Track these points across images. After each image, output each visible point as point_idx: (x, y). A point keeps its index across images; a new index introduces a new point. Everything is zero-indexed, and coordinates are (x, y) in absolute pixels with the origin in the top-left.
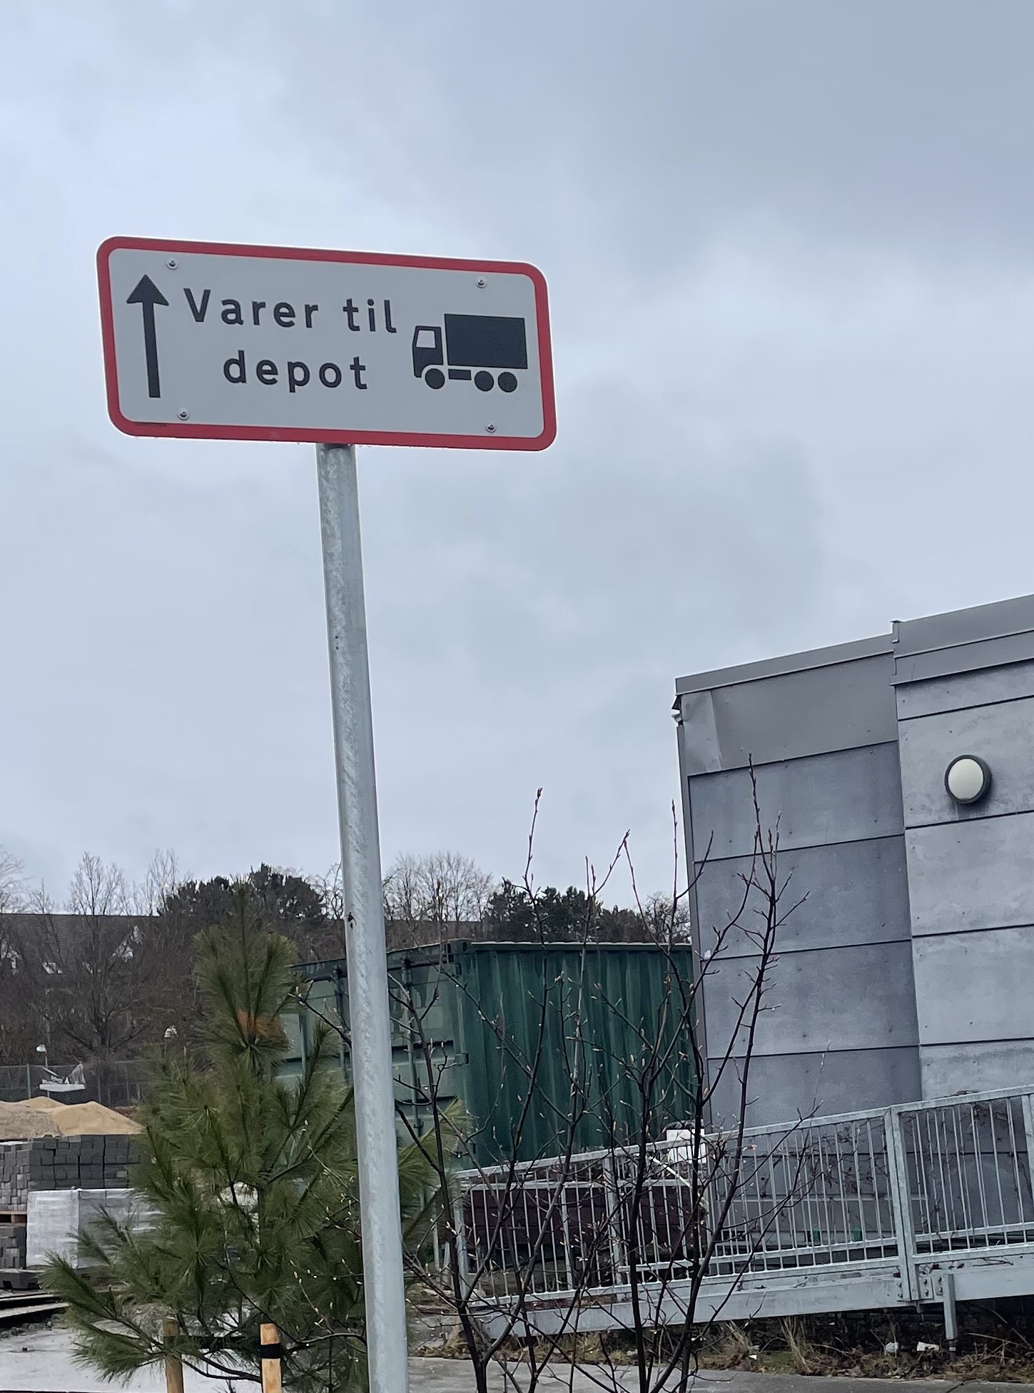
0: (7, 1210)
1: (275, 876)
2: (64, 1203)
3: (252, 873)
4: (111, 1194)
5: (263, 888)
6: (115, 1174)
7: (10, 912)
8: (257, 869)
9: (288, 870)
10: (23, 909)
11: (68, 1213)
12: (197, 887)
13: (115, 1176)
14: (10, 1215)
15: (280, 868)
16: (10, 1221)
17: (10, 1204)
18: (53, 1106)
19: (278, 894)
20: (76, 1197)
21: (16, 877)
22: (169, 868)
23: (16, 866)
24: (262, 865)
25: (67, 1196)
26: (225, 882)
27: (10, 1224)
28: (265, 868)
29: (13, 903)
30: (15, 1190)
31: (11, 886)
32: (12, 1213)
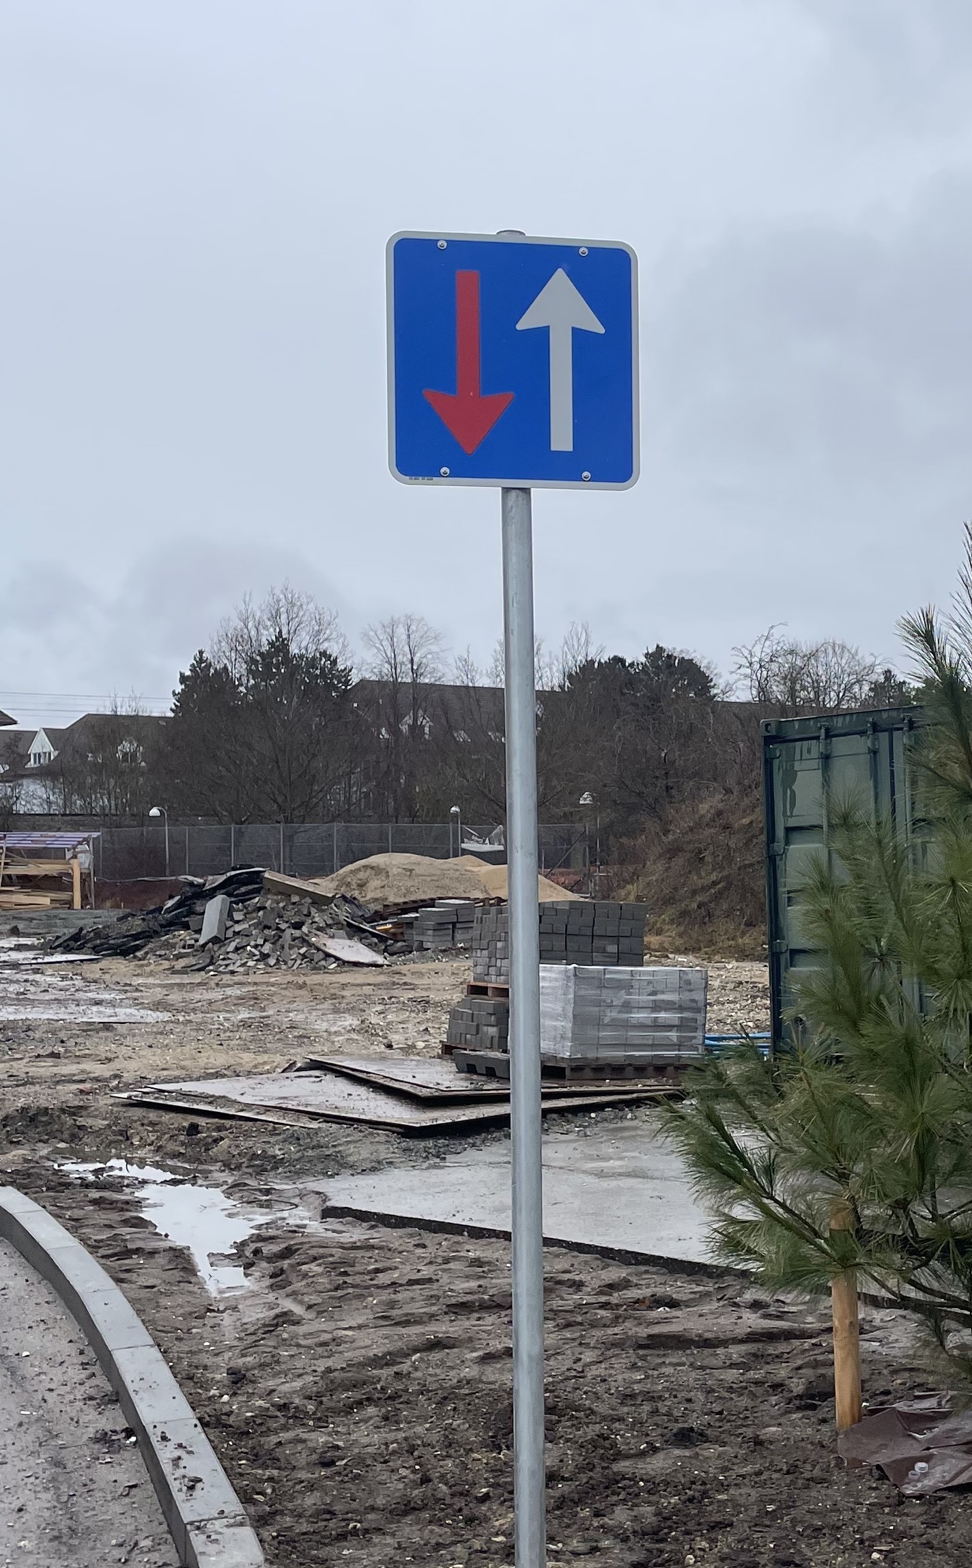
0: (484, 981)
1: (669, 656)
2: (556, 980)
3: (647, 654)
4: (611, 972)
5: (658, 667)
6: (604, 948)
7: (427, 681)
8: (652, 649)
9: (682, 651)
10: (440, 678)
11: (561, 992)
12: (596, 665)
13: (604, 951)
14: (487, 988)
15: (675, 649)
16: (487, 994)
17: (488, 974)
18: (480, 866)
19: (671, 674)
20: (571, 974)
21: (434, 648)
22: (583, 640)
23: (435, 638)
24: (658, 646)
25: (560, 972)
26: (622, 661)
27: (486, 997)
28: (659, 649)
29: (430, 673)
30: (493, 959)
31: (430, 656)
32: (489, 985)
